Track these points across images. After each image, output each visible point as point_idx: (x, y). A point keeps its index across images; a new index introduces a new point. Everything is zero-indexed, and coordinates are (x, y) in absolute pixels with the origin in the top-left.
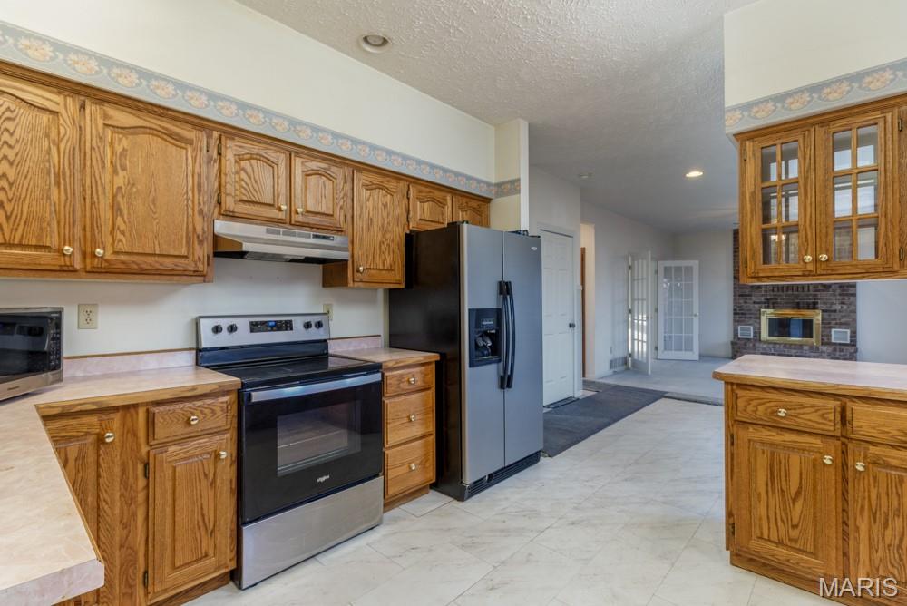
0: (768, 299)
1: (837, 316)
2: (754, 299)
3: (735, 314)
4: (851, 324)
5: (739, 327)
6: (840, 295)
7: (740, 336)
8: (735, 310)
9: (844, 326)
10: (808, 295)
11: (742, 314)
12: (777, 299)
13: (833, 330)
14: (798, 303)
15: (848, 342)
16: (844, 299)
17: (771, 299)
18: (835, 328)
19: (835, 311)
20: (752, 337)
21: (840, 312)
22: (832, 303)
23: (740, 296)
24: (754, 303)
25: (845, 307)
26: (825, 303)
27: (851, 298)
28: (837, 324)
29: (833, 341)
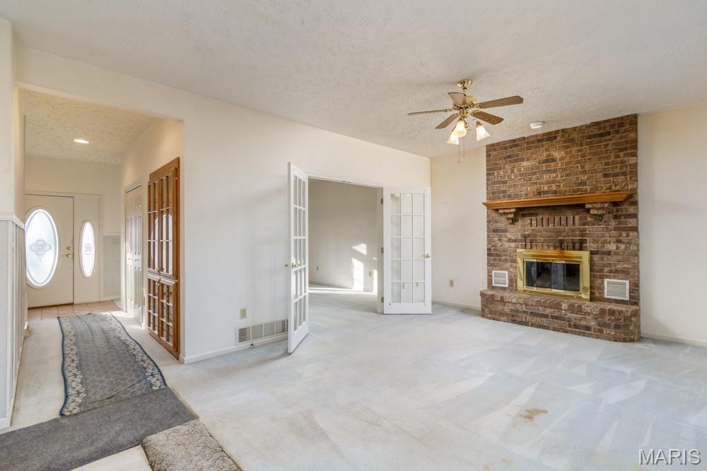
0: (525, 237)
1: (612, 260)
2: (508, 235)
3: (489, 255)
4: (631, 273)
5: (493, 272)
6: (616, 229)
7: (494, 285)
8: (489, 250)
9: (621, 275)
10: (573, 231)
11: (497, 255)
12: (535, 236)
13: (606, 281)
14: (561, 242)
15: (627, 298)
16: (621, 235)
17: (529, 235)
18: (607, 277)
19: (609, 253)
20: (507, 286)
21: (615, 254)
22: (605, 242)
23: (493, 232)
24: (510, 240)
25: (622, 247)
26: (595, 241)
27: (631, 234)
28: (611, 271)
29: (606, 296)
